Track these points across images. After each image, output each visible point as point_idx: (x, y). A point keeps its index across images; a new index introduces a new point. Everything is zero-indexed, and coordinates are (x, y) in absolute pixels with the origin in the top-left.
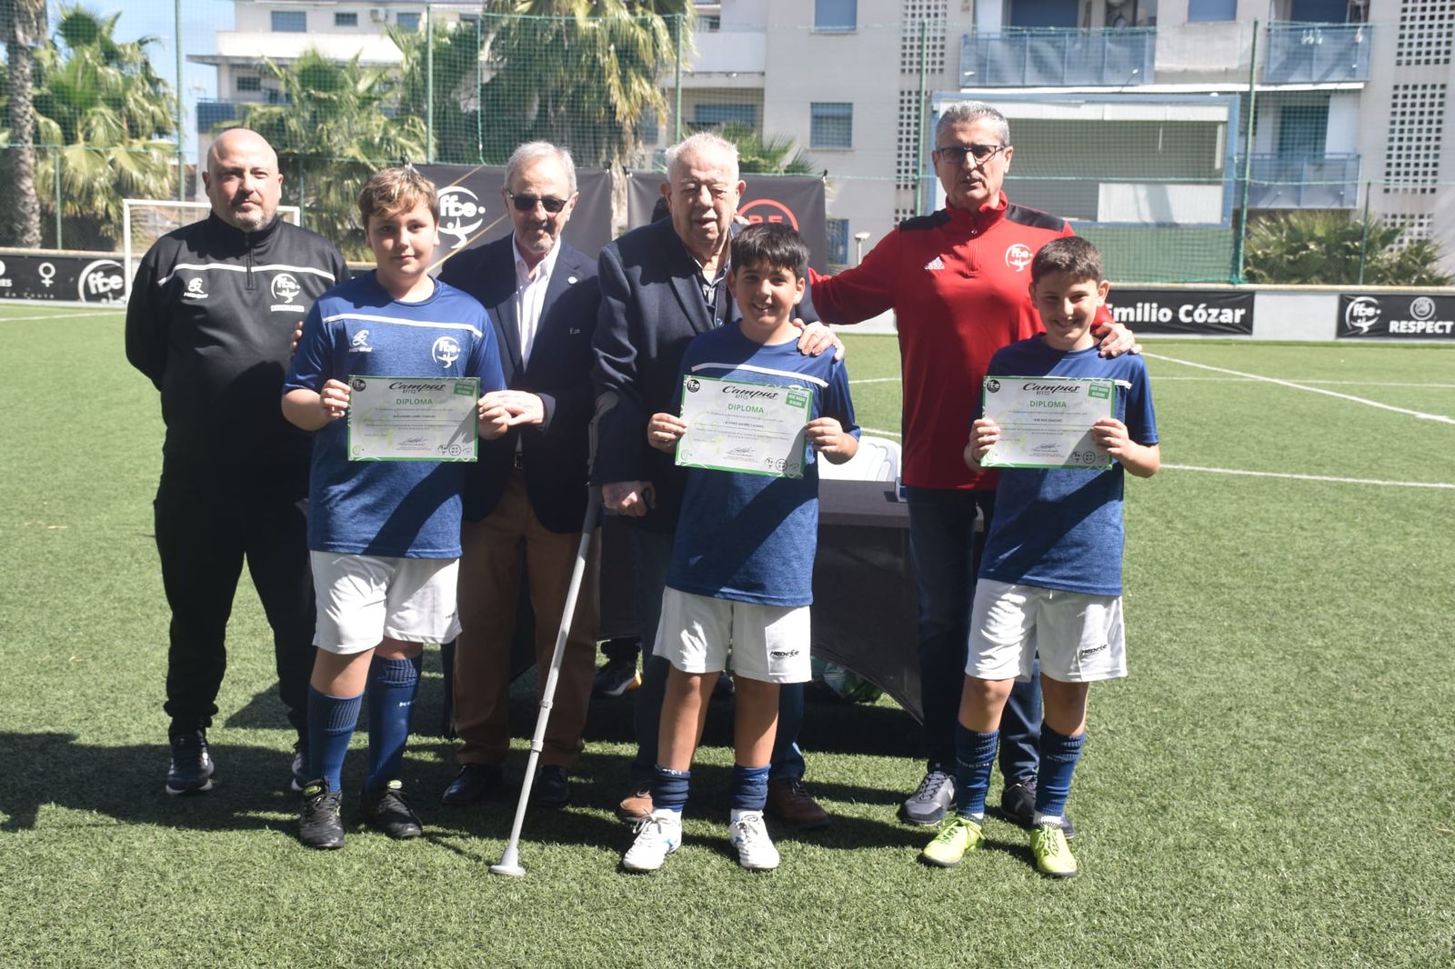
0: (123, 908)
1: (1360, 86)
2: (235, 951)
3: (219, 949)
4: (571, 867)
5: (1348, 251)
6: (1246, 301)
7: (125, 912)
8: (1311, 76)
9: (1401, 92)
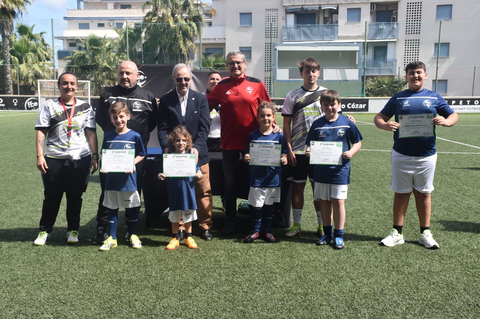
1: (396, 40)
5: (394, 87)
6: (366, 102)
8: (382, 37)
9: (407, 42)
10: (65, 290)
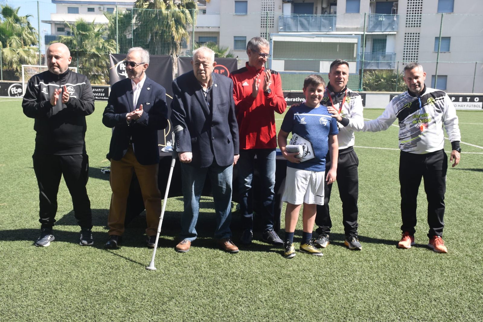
0: (24, 279)
1: (395, 33)
2: (59, 292)
3: (54, 291)
4: (161, 265)
5: (392, 82)
6: (364, 96)
7: (25, 280)
8: (381, 30)
9: (407, 35)
10: (23, 300)
